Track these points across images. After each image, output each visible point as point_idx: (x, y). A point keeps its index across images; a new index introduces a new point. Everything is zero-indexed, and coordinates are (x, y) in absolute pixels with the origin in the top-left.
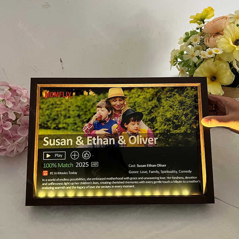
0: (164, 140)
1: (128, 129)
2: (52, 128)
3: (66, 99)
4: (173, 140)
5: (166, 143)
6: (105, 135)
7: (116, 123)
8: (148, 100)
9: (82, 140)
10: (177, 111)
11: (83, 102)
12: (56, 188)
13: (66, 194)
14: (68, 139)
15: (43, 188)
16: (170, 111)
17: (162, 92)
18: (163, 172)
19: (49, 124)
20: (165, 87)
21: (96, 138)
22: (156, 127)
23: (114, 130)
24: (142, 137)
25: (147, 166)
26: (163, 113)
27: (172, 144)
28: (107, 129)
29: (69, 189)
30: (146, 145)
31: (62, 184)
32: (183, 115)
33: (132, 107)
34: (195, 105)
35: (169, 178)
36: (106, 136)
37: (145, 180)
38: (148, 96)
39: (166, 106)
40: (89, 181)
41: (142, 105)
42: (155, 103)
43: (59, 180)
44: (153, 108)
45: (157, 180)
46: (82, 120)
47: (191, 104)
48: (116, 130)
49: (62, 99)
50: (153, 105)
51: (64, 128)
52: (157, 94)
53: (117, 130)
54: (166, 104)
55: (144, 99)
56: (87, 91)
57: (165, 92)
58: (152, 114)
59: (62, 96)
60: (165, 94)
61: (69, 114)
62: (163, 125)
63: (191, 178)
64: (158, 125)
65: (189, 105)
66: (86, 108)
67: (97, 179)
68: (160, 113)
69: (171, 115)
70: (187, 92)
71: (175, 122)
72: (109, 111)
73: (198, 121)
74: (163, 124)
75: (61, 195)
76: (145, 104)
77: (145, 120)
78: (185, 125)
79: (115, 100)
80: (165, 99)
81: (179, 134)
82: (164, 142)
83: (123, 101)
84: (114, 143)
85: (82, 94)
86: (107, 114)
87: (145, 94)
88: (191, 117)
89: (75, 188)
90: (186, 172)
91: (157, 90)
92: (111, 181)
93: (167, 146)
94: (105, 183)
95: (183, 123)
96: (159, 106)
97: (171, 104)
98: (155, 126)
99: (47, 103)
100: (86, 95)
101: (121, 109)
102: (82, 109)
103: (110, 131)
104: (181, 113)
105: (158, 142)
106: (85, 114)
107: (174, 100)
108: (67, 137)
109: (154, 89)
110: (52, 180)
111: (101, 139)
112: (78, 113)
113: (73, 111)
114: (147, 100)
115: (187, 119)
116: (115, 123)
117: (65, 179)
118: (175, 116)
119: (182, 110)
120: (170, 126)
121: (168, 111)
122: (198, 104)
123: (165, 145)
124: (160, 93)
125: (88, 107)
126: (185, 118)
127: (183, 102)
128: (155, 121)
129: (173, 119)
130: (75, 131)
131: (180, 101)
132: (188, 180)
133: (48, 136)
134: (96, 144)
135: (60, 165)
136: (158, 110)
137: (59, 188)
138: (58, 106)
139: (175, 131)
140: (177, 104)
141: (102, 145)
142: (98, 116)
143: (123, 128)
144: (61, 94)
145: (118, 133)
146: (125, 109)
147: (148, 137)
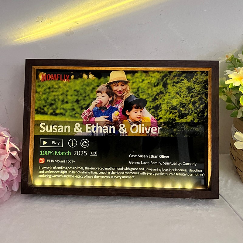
0: (168, 129)
1: (129, 117)
2: (49, 113)
3: (63, 83)
4: (178, 130)
5: (170, 133)
6: (105, 123)
8: (153, 85)
9: (80, 127)
10: (184, 98)
11: (82, 86)
12: (53, 176)
13: (63, 183)
14: (65, 126)
15: (39, 176)
16: (177, 98)
17: (169, 77)
19: (46, 109)
20: (172, 72)
21: (95, 125)
22: (160, 115)
24: (144, 126)
25: (148, 156)
26: (168, 101)
27: (176, 134)
28: (107, 117)
29: (66, 178)
30: (148, 135)
31: (59, 172)
32: (191, 103)
33: (135, 93)
34: (205, 92)
35: (172, 170)
36: (106, 124)
37: (146, 172)
38: (154, 80)
39: (173, 92)
40: (87, 170)
41: (146, 91)
42: (160, 89)
43: (56, 168)
44: (158, 94)
45: (159, 172)
46: (80, 105)
47: (201, 90)
49: (59, 83)
50: (159, 91)
51: (61, 114)
52: (163, 79)
54: (173, 91)
55: (149, 84)
56: (86, 74)
57: (172, 76)
58: (157, 101)
59: (59, 79)
60: (172, 79)
61: (67, 98)
62: (168, 113)
63: (195, 171)
64: (162, 113)
65: (198, 92)
66: (85, 93)
67: (95, 168)
68: (166, 101)
69: (177, 103)
70: (197, 77)
71: (181, 111)
72: (110, 97)
73: (206, 110)
74: (168, 112)
75: (58, 183)
76: (150, 90)
77: (148, 108)
78: (192, 114)
79: (116, 85)
80: (172, 85)
81: (185, 123)
82: (168, 132)
83: (125, 85)
84: (114, 132)
85: (81, 77)
86: (108, 100)
87: (149, 79)
88: (199, 105)
89: (72, 177)
90: (191, 164)
91: (163, 74)
92: (111, 171)
93: (172, 136)
94: (104, 173)
95: (190, 111)
96: (165, 93)
97: (178, 90)
98: (159, 114)
99: (43, 86)
100: (85, 79)
101: (123, 95)
102: (81, 94)
103: (110, 118)
104: (188, 101)
105: (162, 132)
106: (84, 100)
107: (182, 86)
108: (64, 123)
109: (160, 73)
110: (49, 168)
111: (100, 127)
112: (76, 98)
113: (72, 95)
114: (151, 85)
115: (196, 107)
116: (116, 110)
117: (62, 168)
119: (190, 98)
120: (176, 115)
121: (175, 98)
122: (208, 91)
123: (169, 135)
124: (166, 78)
125: (87, 92)
126: (193, 106)
127: (191, 88)
128: (159, 108)
129: (179, 107)
130: (73, 117)
131: (188, 87)
132: (192, 173)
133: (44, 122)
134: (95, 132)
135: (58, 153)
136: (163, 97)
137: (55, 176)
138: (56, 90)
139: (181, 120)
140: (185, 90)
141: (102, 133)
142: (98, 101)
143: (124, 115)
144: (59, 77)
145: (119, 120)
146: (127, 95)
147: (151, 127)
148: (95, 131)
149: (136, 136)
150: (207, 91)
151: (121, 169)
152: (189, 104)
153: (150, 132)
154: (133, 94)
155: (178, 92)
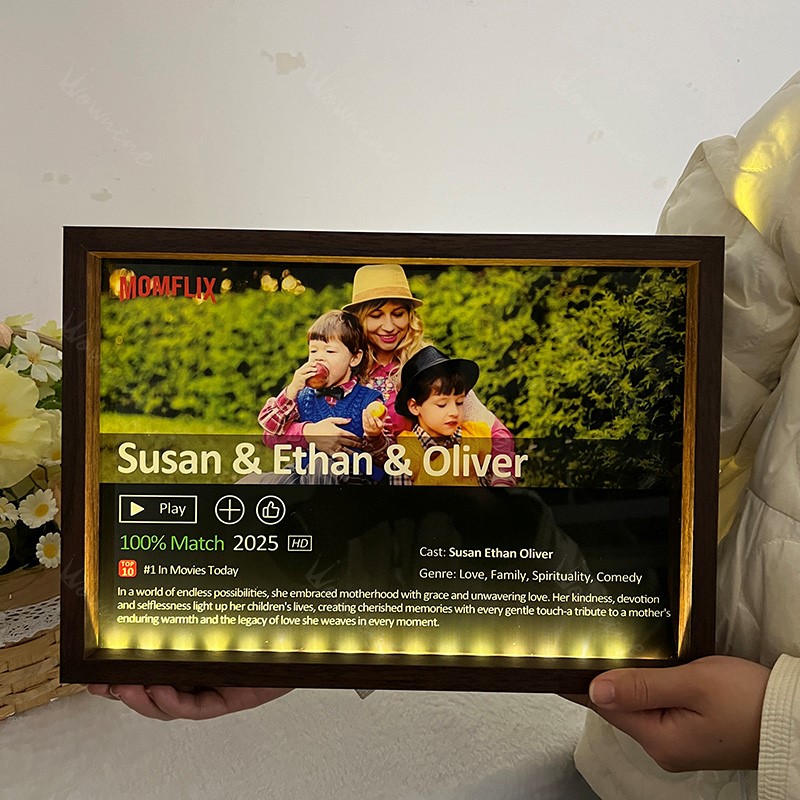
0: (551, 463)
1: (420, 421)
2: (147, 409)
3: (195, 305)
4: (582, 464)
5: (556, 475)
6: (338, 442)
7: (381, 397)
8: (501, 315)
9: (255, 455)
10: (605, 359)
11: (261, 316)
12: (165, 620)
13: (199, 642)
14: (204, 453)
15: (119, 619)
16: (580, 359)
17: (552, 286)
18: (539, 578)
19: (136, 394)
20: (565, 269)
21: (306, 449)
22: (523, 415)
23: (372, 423)
24: (470, 453)
25: (483, 553)
26: (551, 367)
27: (577, 478)
28: (346, 421)
29: (209, 624)
31: (186, 607)
32: (628, 376)
33: (439, 341)
34: (674, 339)
35: (560, 598)
36: (343, 446)
37: (477, 604)
38: (502, 298)
39: (565, 340)
40: (279, 600)
41: (475, 333)
42: (524, 328)
43: (175, 593)
44: (516, 345)
45: (516, 604)
46: (254, 382)
47: (659, 333)
48: (379, 425)
49: (182, 306)
50: (518, 335)
51: (190, 411)
52: (532, 293)
54: (566, 334)
55: (486, 312)
56: (272, 277)
57: (564, 284)
58: (511, 367)
59: (180, 293)
60: (563, 294)
61: (208, 359)
62: (551, 408)
63: (638, 600)
64: (531, 409)
65: (652, 339)
66: (270, 339)
67: (306, 594)
68: (543, 366)
69: (580, 375)
70: (647, 288)
71: (594, 401)
72: (354, 354)
73: (678, 399)
74: (550, 404)
75: (183, 644)
76: (489, 330)
77: (484, 391)
78: (630, 412)
79: (376, 313)
80: (563, 313)
81: (605, 442)
82: (548, 472)
84: (369, 472)
85: (257, 286)
86: (346, 363)
87: (487, 293)
88: (655, 382)
89: (230, 621)
90: (624, 579)
91: (535, 278)
92: (357, 602)
93: (561, 484)
94: (337, 607)
95: (623, 403)
96: (539, 340)
97: (585, 331)
98: (521, 413)
99: (127, 316)
100: (269, 292)
101: (400, 347)
102: (256, 345)
103: (356, 426)
104: (618, 368)
105: (530, 473)
106: (266, 363)
107: (596, 317)
108: (201, 443)
109: (524, 273)
110: (151, 593)
111: (322, 455)
112: (240, 356)
113: (224, 349)
114: (494, 313)
115: (641, 388)
116: (376, 400)
117: (195, 592)
118: (594, 377)
119: (622, 357)
120: (575, 415)
121: (572, 358)
122: (684, 335)
123: (553, 482)
124: (543, 291)
125: (276, 337)
126: (633, 386)
127: (627, 326)
128: (521, 393)
129: (588, 390)
130: (230, 422)
131: (618, 321)
132: (628, 606)
133: (132, 438)
134: (304, 472)
135: (180, 544)
136: (534, 354)
137: (174, 620)
138: (169, 330)
139: (592, 432)
140: (608, 331)
141: (328, 475)
142: (315, 369)
143: (403, 415)
144: (180, 286)
145: (386, 433)
146: (411, 348)
147: (494, 454)
148: (303, 468)
149: (443, 485)
150: (682, 334)
151: (393, 595)
152: (622, 377)
153: (490, 471)
155: (584, 337)
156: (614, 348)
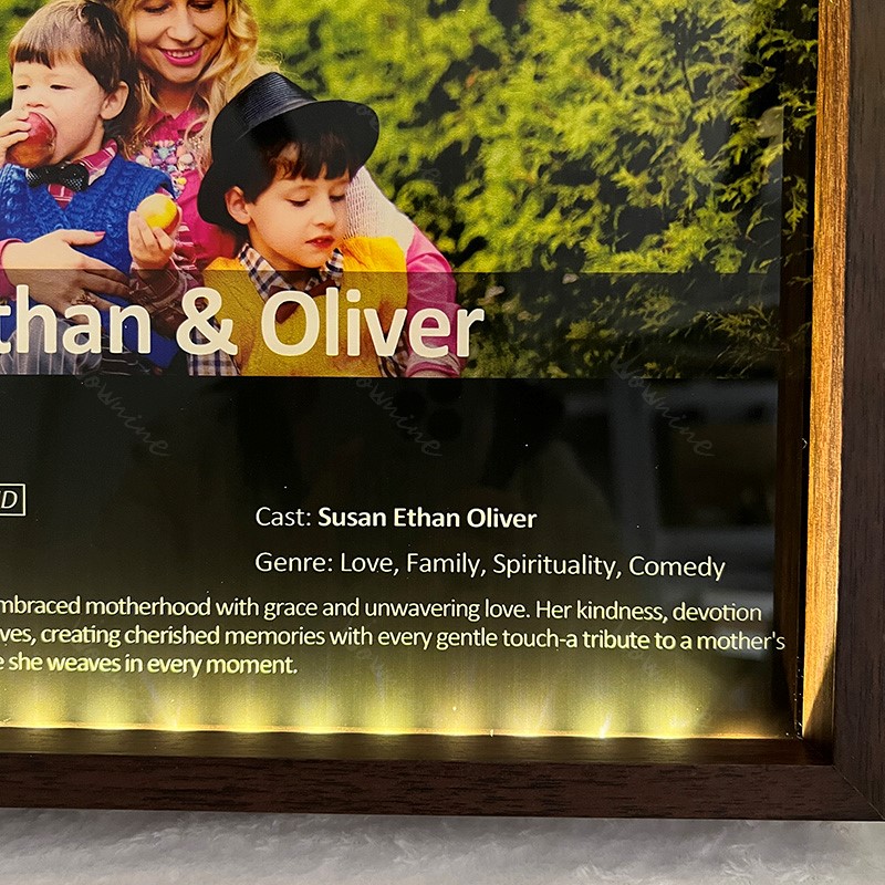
0: (533, 327)
1: (254, 235)
4: (598, 328)
5: (543, 352)
6: (77, 283)
10: (648, 98)
16: (594, 98)
18: (508, 568)
22: (475, 223)
23: (149, 240)
24: (361, 306)
25: (390, 519)
26: (533, 117)
27: (587, 357)
28: (91, 237)
32: (696, 135)
33: (291, 61)
34: (793, 57)
35: (551, 611)
36: (87, 291)
37: (377, 625)
39: (563, 57)
41: (371, 44)
42: (474, 34)
44: (457, 70)
45: (461, 624)
47: (763, 43)
48: (165, 246)
50: (462, 48)
53: (167, 242)
54: (564, 44)
58: (448, 118)
62: (533, 206)
63: (716, 614)
64: (490, 209)
65: (745, 56)
67: (17, 605)
68: (515, 117)
69: (596, 133)
71: (625, 190)
72: (109, 91)
73: (801, 184)
74: (531, 198)
76: (400, 38)
77: (390, 170)
78: (701, 213)
79: (155, 4)
81: (650, 280)
82: (528, 345)
84: (144, 347)
86: (94, 113)
88: (752, 149)
90: (685, 569)
93: (555, 371)
94: (82, 635)
95: (686, 195)
96: (506, 58)
97: (604, 38)
98: (469, 218)
101: (207, 75)
103: (114, 247)
104: (675, 119)
105: (488, 347)
116: (157, 190)
118: (625, 137)
119: (683, 95)
120: (585, 221)
121: (578, 97)
122: (814, 49)
123: (538, 366)
126: (707, 157)
127: (694, 27)
128: (468, 175)
129: (611, 165)
131: (673, 18)
132: (696, 628)
136: (496, 89)
139: (619, 258)
140: (652, 40)
141: (57, 355)
142: (27, 126)
143: (215, 224)
145: (178, 263)
146: (232, 77)
147: (413, 307)
150: (809, 45)
151: (198, 609)
152: (683, 138)
153: (404, 345)
154: (277, 69)
155: (601, 52)
156: (666, 75)
